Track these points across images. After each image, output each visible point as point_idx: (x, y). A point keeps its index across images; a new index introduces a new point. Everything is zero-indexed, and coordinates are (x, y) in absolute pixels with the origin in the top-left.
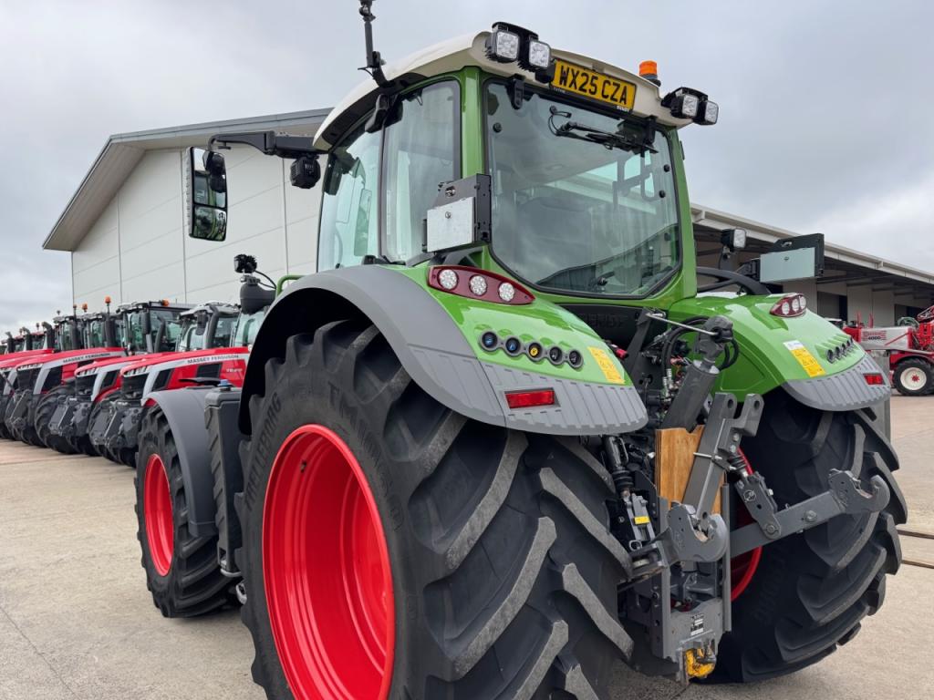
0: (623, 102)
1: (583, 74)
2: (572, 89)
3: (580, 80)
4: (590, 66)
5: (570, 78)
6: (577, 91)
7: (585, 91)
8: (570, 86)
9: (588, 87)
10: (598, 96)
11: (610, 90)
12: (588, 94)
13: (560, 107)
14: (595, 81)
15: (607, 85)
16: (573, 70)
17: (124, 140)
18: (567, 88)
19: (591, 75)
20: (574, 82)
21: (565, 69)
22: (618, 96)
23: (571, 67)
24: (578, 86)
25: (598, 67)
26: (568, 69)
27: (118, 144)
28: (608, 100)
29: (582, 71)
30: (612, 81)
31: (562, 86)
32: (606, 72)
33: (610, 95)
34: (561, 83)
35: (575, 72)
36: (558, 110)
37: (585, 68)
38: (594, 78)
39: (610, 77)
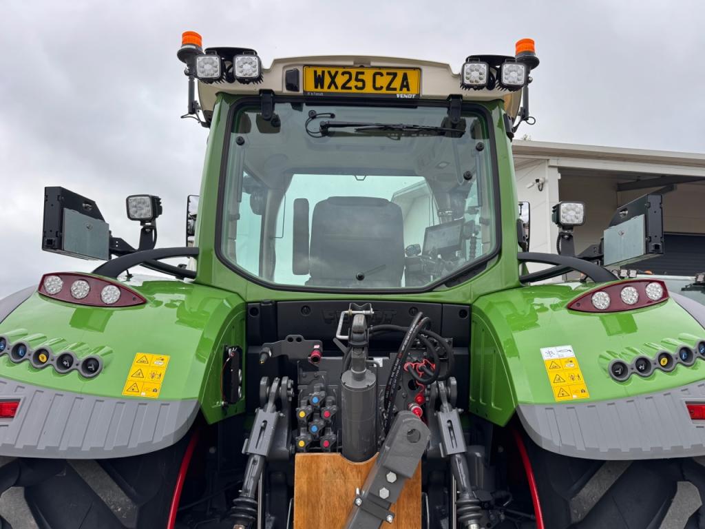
0: (405, 89)
1: (343, 74)
2: (333, 89)
3: (340, 80)
4: (351, 63)
5: (327, 80)
6: (340, 90)
7: (350, 88)
8: (329, 87)
9: (353, 83)
10: (369, 89)
11: (383, 81)
12: (354, 90)
13: (318, 110)
14: (360, 77)
15: (378, 77)
16: (329, 73)
17: (399, 194)
18: (326, 89)
19: (354, 72)
20: (333, 82)
21: (319, 73)
22: (397, 83)
23: (326, 70)
24: (340, 86)
25: (362, 63)
26: (323, 72)
27: (398, 197)
28: (384, 91)
29: (341, 71)
30: (384, 72)
31: (319, 89)
32: (373, 64)
33: (385, 86)
34: (316, 87)
35: (333, 74)
36: (317, 113)
37: (344, 67)
38: (358, 73)
39: (380, 68)
